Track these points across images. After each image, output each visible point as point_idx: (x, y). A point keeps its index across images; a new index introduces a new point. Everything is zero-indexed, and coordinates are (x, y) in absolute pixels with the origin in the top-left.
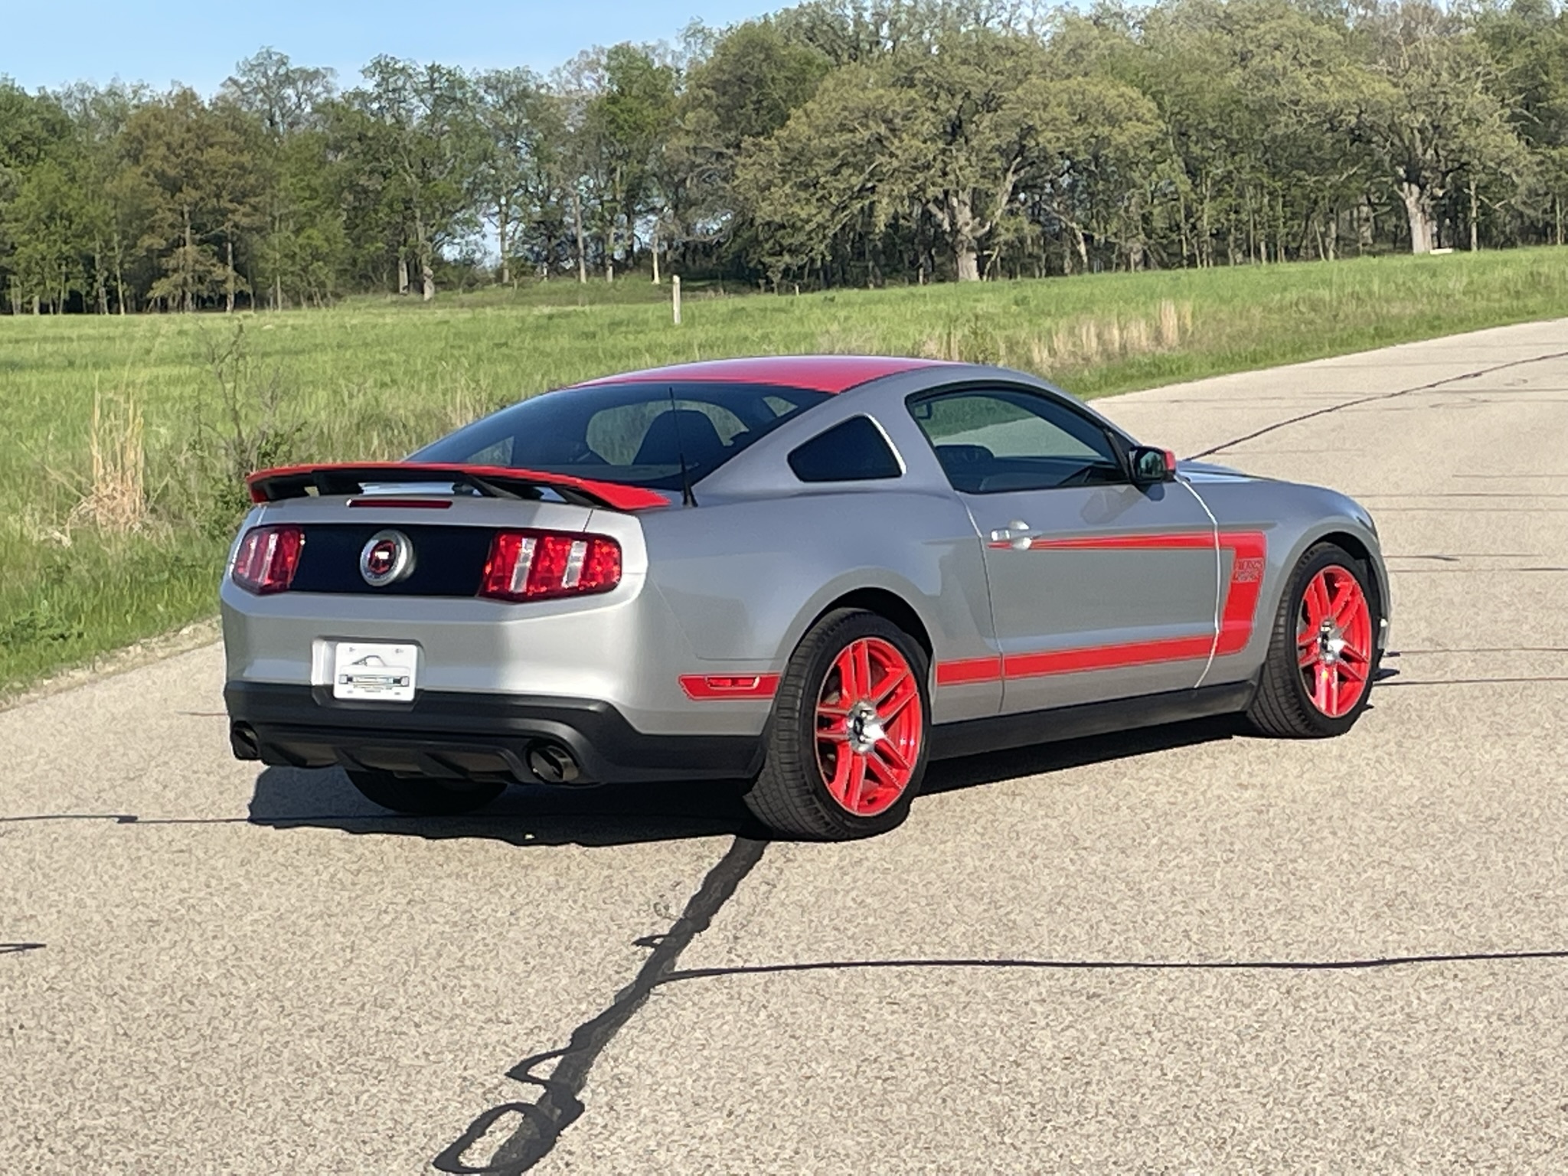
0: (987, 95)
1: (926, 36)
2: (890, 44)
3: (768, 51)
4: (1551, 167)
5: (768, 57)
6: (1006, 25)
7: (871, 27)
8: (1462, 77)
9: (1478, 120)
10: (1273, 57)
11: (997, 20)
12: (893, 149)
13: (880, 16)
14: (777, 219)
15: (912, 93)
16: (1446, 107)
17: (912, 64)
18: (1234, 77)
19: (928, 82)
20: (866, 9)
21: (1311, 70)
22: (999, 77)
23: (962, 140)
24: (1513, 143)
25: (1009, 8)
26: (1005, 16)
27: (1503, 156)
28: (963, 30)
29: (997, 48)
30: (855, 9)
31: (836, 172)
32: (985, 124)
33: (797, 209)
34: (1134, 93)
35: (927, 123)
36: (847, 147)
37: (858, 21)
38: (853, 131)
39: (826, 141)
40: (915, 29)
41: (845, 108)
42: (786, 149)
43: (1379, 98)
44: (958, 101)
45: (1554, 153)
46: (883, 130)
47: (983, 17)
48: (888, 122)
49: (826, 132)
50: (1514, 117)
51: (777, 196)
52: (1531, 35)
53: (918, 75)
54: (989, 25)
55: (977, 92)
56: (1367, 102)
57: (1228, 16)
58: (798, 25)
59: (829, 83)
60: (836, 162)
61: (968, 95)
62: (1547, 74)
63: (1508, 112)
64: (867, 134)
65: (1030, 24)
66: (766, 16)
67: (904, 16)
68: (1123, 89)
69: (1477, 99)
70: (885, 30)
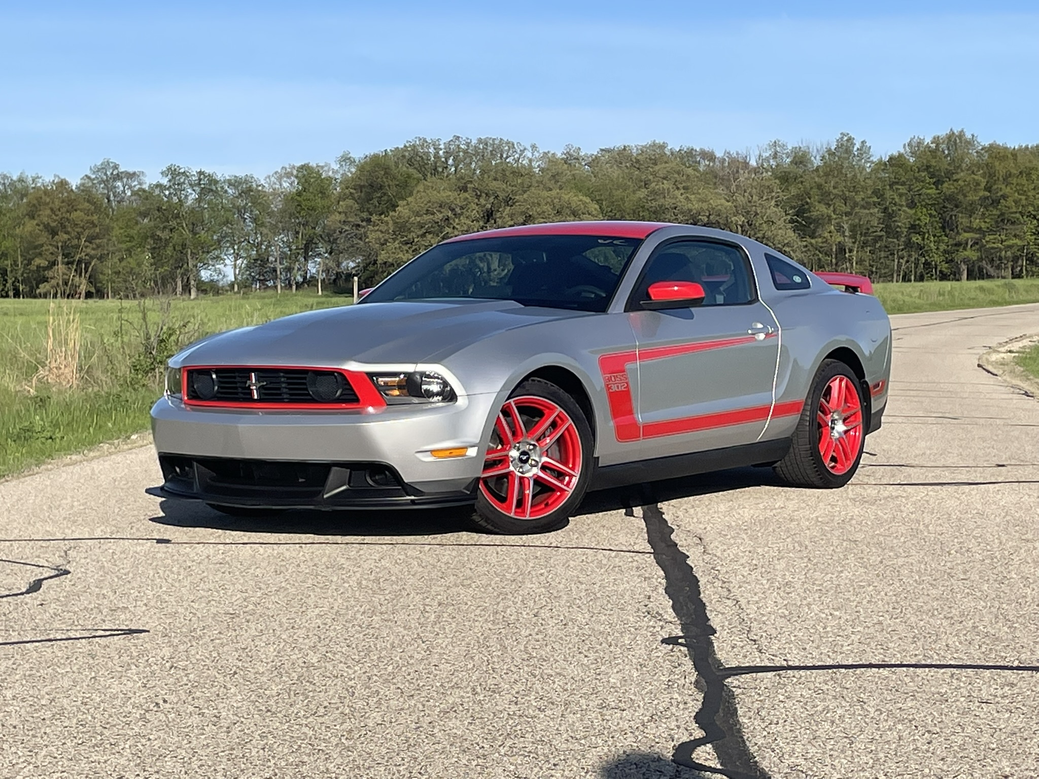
0: (507, 197)
1: (473, 166)
2: (453, 169)
3: (387, 170)
4: (811, 249)
5: (386, 173)
6: (517, 161)
7: (443, 159)
8: (765, 198)
9: (772, 222)
10: (663, 184)
11: (512, 158)
12: (455, 225)
13: (448, 154)
14: (390, 260)
15: (466, 195)
16: (756, 214)
17: (467, 179)
18: (642, 193)
19: (474, 189)
20: (441, 149)
21: (682, 191)
22: (514, 188)
23: (493, 221)
24: (791, 235)
25: (519, 151)
26: (517, 156)
27: (786, 241)
28: (494, 163)
29: (513, 173)
30: (435, 149)
31: (424, 235)
32: (505, 213)
33: (401, 255)
34: (588, 200)
35: (475, 211)
36: (430, 222)
37: (437, 156)
38: (433, 214)
39: (418, 219)
40: (468, 160)
41: (429, 202)
42: (397, 223)
43: (719, 207)
44: (492, 199)
45: (813, 241)
46: (450, 214)
47: (505, 156)
48: (453, 210)
49: (418, 214)
50: (792, 221)
51: (390, 248)
52: (801, 177)
53: (469, 185)
54: (508, 160)
55: (502, 195)
56: (713, 209)
57: (638, 161)
58: (404, 156)
59: (420, 187)
60: (423, 230)
61: (497, 197)
62: (810, 199)
63: (789, 217)
64: (440, 216)
65: (530, 161)
66: (386, 151)
67: (461, 154)
68: (581, 197)
69: (772, 210)
70: (450, 162)
